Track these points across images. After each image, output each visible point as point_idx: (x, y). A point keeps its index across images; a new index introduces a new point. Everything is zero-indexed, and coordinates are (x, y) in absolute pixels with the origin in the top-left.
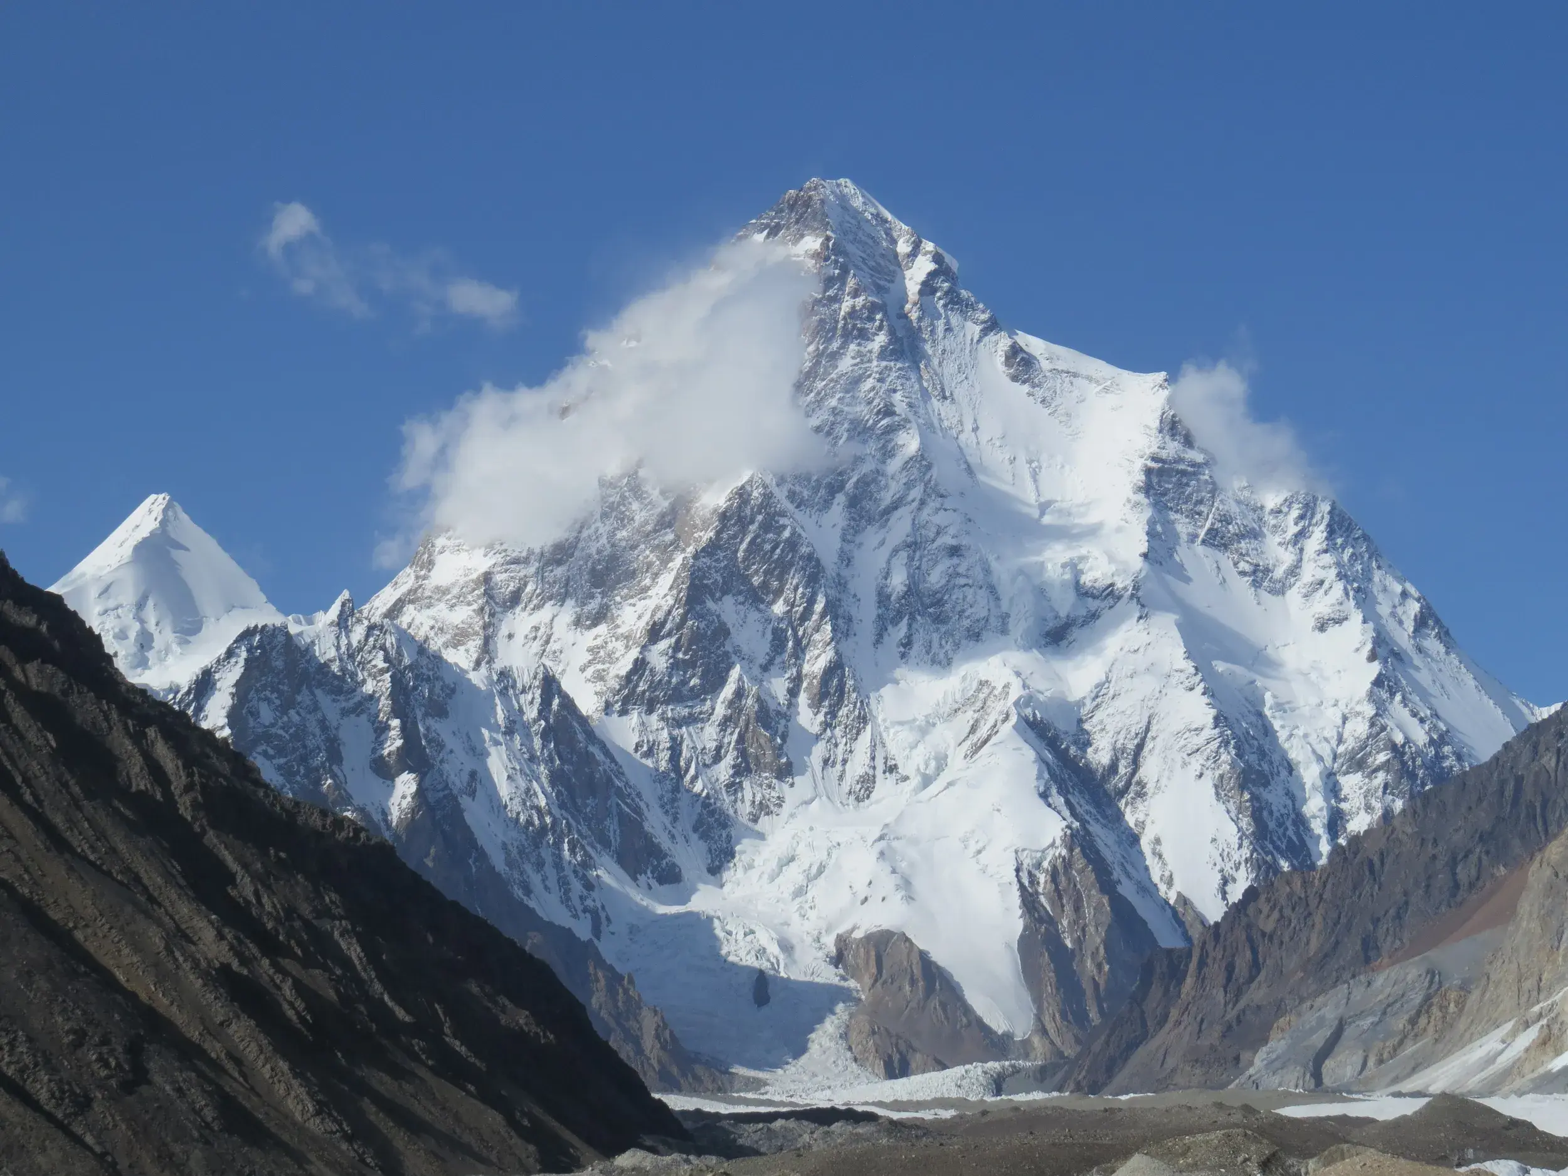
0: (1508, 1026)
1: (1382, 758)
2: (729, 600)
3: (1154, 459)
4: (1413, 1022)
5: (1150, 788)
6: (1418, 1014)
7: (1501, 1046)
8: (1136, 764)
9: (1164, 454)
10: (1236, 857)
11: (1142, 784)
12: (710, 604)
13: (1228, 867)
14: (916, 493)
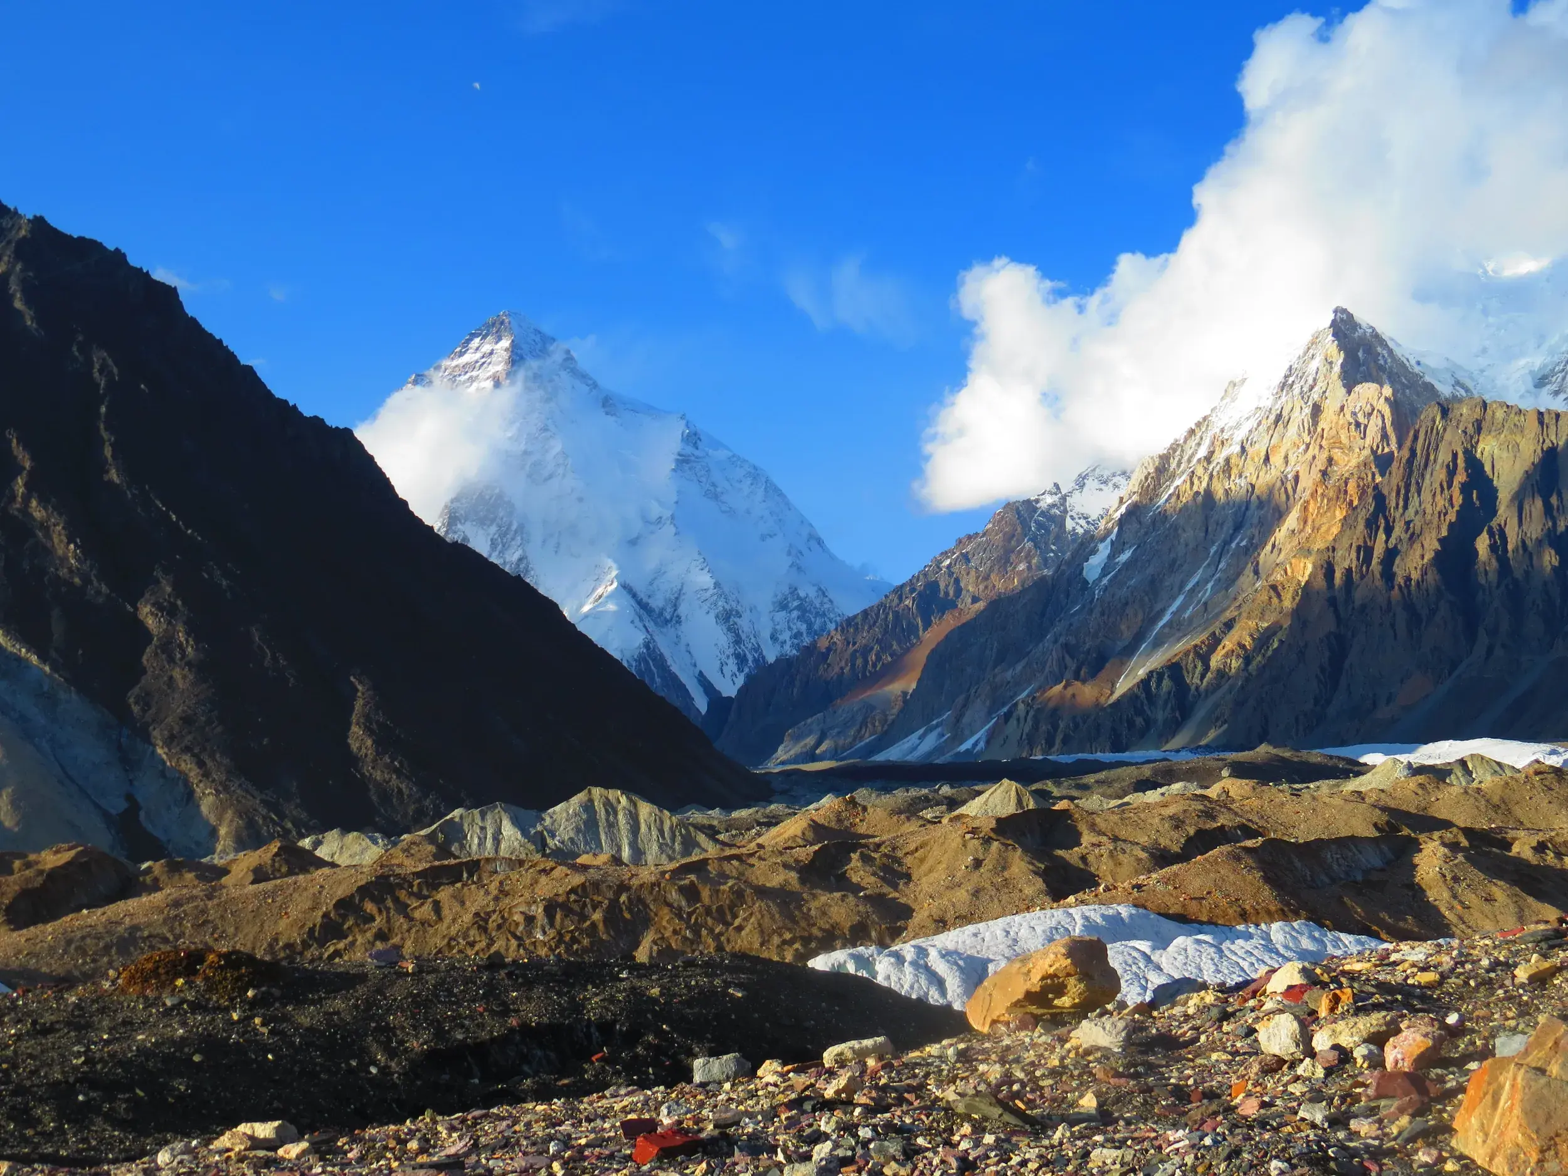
0: (921, 731)
1: (796, 603)
2: (468, 524)
3: (680, 455)
4: (859, 731)
5: (683, 618)
6: (861, 728)
7: (918, 741)
8: (675, 607)
9: (683, 452)
10: (727, 653)
11: (679, 617)
12: (459, 526)
13: (724, 658)
14: (561, 471)
